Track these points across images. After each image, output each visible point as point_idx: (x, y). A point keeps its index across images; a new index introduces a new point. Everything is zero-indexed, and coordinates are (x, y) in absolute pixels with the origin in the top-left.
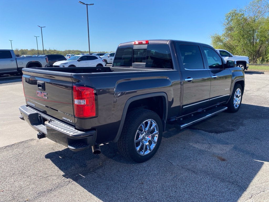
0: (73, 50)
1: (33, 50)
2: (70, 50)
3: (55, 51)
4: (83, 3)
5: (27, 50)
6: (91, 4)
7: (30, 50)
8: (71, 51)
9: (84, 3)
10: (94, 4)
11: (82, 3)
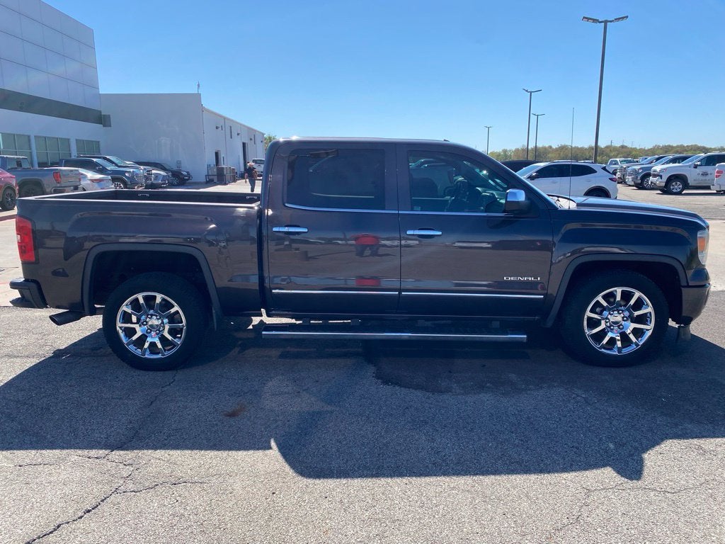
0: (678, 146)
1: (563, 148)
2: (669, 146)
3: (625, 150)
4: (595, 21)
5: (550, 147)
6: (619, 19)
7: (556, 148)
8: (672, 147)
9: (598, 20)
10: (627, 17)
11: (591, 19)
